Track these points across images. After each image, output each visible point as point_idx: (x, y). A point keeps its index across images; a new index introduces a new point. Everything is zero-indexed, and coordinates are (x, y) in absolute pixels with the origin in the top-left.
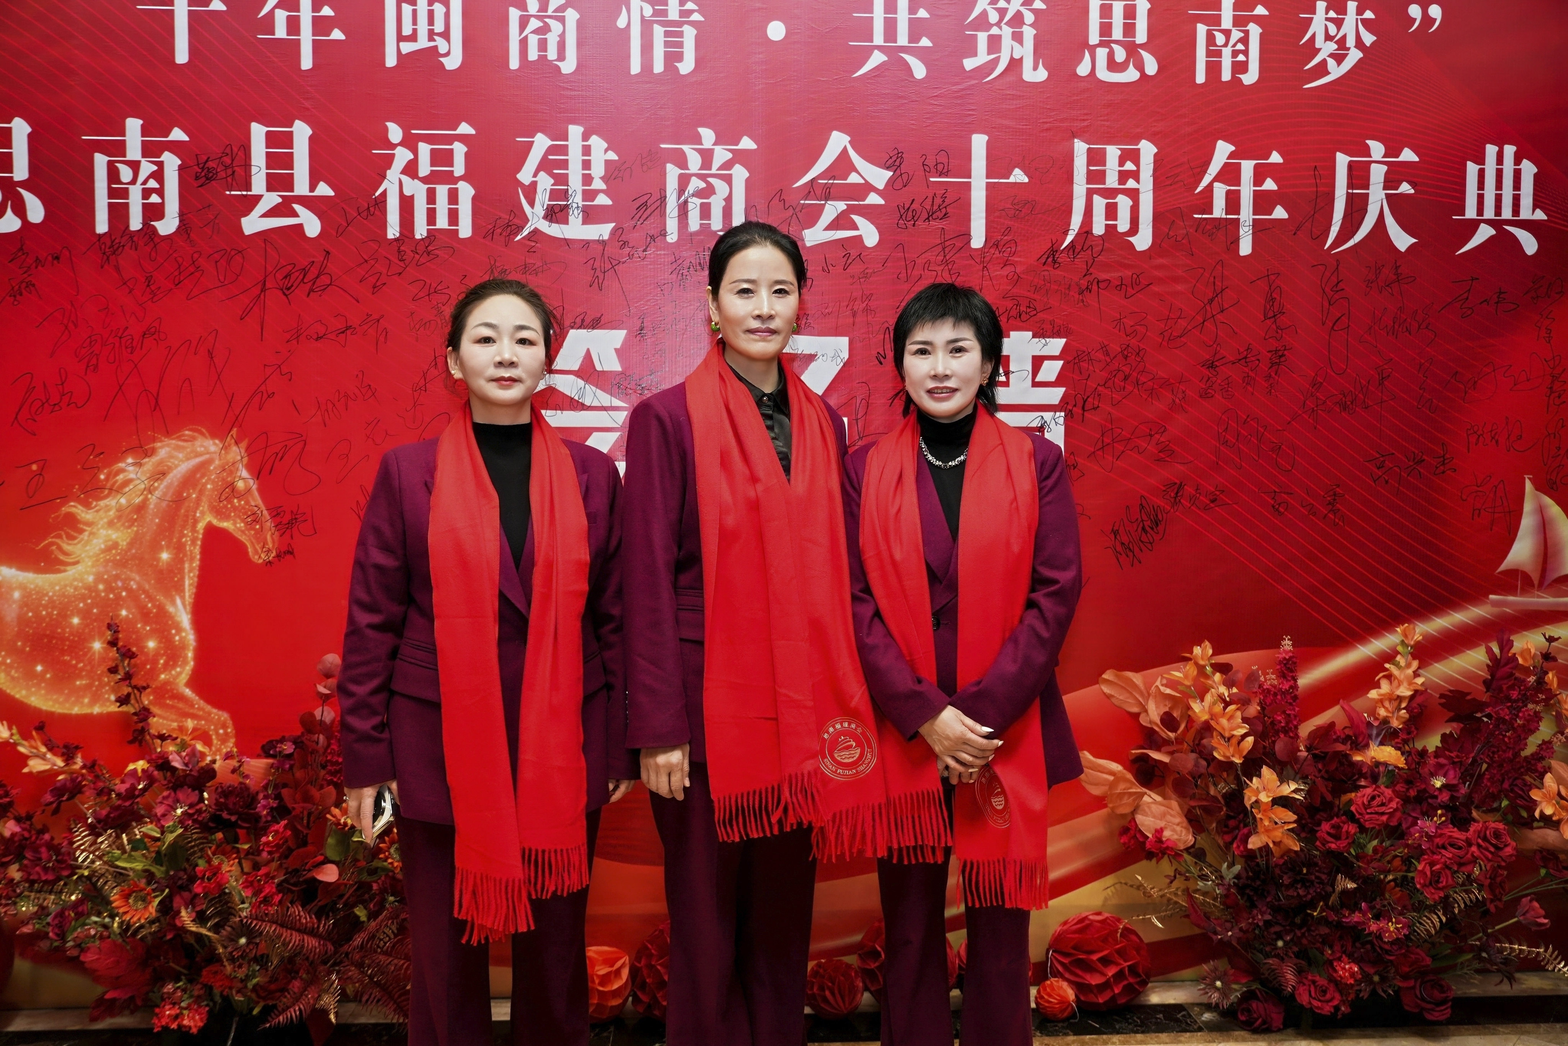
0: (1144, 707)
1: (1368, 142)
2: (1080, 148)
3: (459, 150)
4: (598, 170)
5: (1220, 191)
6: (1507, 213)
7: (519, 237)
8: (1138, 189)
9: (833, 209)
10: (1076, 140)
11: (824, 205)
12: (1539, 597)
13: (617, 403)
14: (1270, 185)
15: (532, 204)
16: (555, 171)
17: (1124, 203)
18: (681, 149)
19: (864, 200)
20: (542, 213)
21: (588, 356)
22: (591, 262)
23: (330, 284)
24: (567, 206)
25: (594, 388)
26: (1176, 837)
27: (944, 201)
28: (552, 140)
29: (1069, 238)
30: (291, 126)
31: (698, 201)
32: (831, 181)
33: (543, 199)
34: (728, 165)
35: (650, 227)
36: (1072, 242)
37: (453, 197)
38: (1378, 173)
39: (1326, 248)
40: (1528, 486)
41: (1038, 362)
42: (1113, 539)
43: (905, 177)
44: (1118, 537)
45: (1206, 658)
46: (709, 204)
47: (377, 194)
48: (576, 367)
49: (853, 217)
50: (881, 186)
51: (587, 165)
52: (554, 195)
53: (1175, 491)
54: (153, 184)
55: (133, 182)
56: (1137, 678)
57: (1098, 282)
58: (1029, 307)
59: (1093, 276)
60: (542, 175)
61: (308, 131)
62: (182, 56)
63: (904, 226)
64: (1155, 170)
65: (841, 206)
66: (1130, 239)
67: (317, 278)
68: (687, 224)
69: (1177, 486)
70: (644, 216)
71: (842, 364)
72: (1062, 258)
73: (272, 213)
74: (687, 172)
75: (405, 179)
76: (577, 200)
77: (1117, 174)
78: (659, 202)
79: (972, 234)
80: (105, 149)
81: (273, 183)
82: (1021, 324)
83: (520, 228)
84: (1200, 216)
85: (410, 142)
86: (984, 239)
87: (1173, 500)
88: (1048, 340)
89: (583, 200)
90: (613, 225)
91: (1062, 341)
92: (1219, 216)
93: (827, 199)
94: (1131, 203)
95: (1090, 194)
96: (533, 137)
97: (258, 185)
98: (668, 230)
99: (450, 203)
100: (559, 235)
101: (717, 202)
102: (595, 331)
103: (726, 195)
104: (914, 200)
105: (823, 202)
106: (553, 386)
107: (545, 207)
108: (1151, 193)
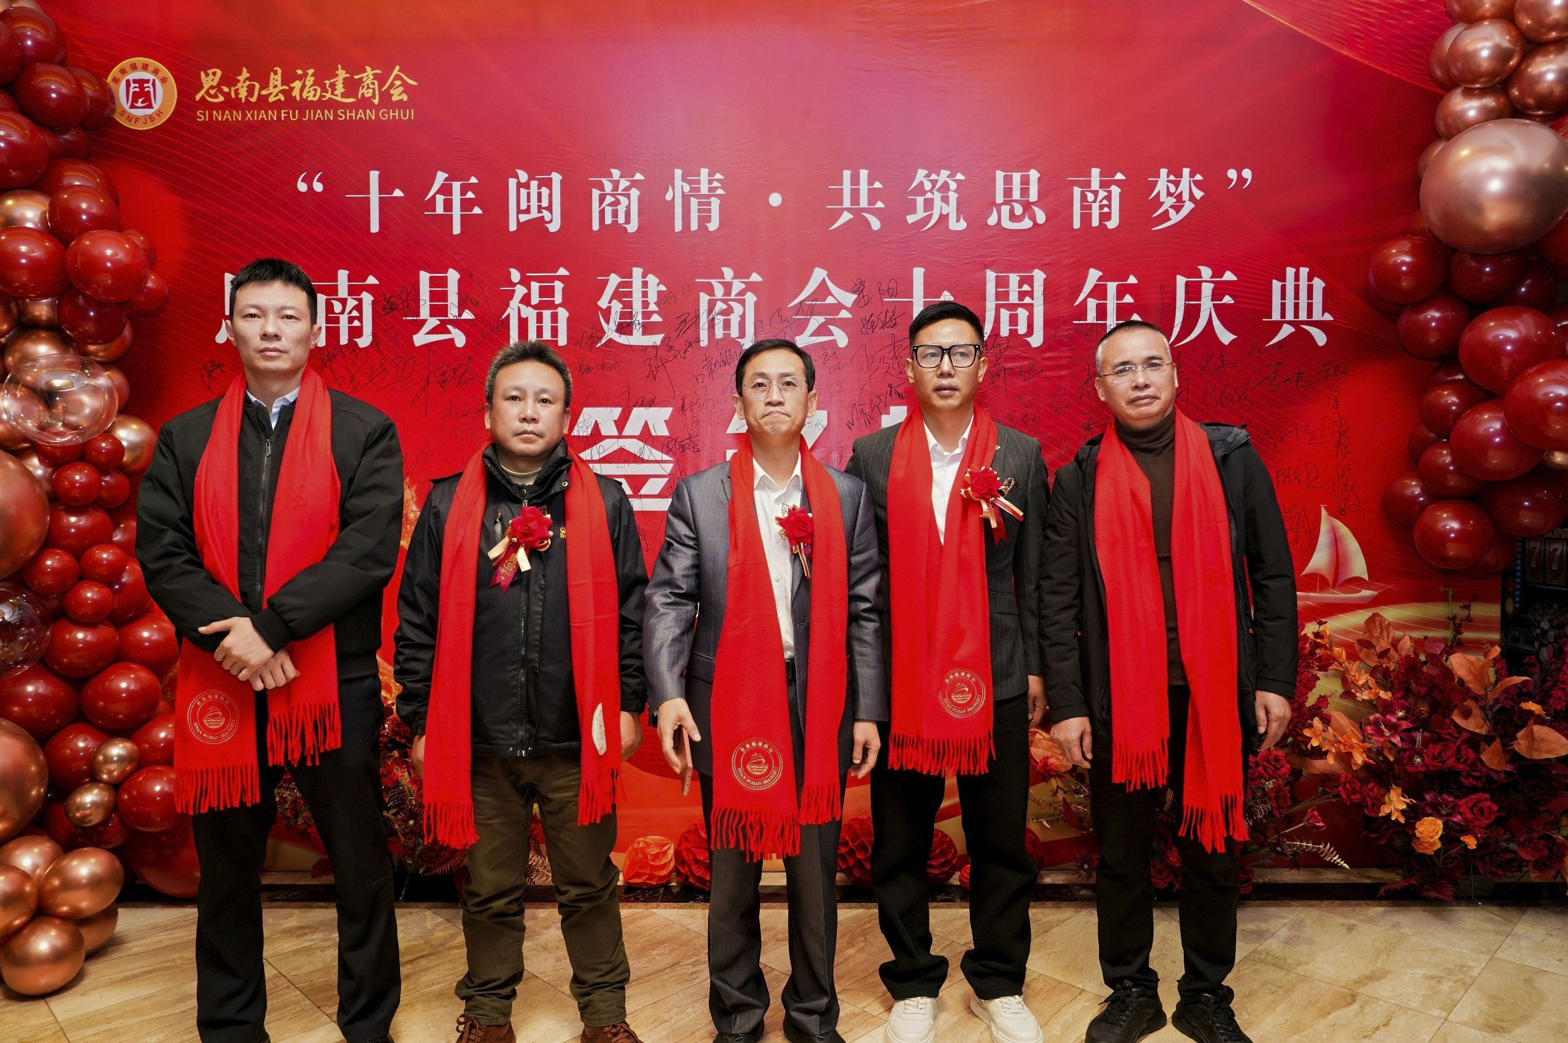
1: (1200, 267)
2: (991, 276)
3: (558, 286)
4: (653, 298)
5: (1092, 304)
6: (1303, 316)
7: (599, 345)
8: (1032, 304)
9: (816, 322)
10: (987, 271)
11: (809, 319)
12: (1333, 593)
13: (666, 457)
14: (1128, 299)
15: (608, 322)
16: (623, 299)
17: (1022, 314)
18: (710, 282)
19: (837, 315)
20: (615, 328)
21: (646, 426)
22: (648, 361)
23: (472, 380)
24: (631, 323)
25: (650, 448)
26: (1058, 763)
27: (894, 314)
28: (622, 278)
30: (446, 272)
31: (721, 318)
32: (814, 303)
33: (615, 318)
34: (742, 293)
35: (689, 336)
37: (554, 318)
38: (1207, 289)
40: (1324, 512)
43: (866, 298)
46: (729, 320)
47: (503, 317)
48: (638, 434)
49: (830, 326)
50: (849, 305)
51: (645, 294)
52: (623, 315)
54: (355, 313)
55: (343, 312)
57: (1005, 370)
59: (1001, 366)
60: (615, 302)
61: (458, 276)
62: (375, 228)
63: (866, 333)
64: (1044, 290)
65: (821, 319)
66: (1027, 339)
67: (463, 374)
68: (714, 334)
70: (685, 329)
71: (823, 429)
73: (433, 331)
74: (714, 298)
75: (522, 307)
76: (639, 318)
77: (1017, 293)
78: (695, 318)
80: (324, 290)
81: (434, 311)
83: (600, 338)
84: (1077, 322)
85: (525, 282)
89: (643, 319)
90: (663, 335)
92: (1091, 322)
93: (811, 315)
94: (1027, 313)
95: (998, 308)
96: (609, 276)
97: (425, 312)
98: (702, 338)
99: (552, 322)
100: (626, 343)
101: (735, 319)
102: (651, 409)
103: (741, 313)
104: (872, 314)
105: (809, 317)
106: (623, 447)
107: (617, 324)
108: (1042, 306)
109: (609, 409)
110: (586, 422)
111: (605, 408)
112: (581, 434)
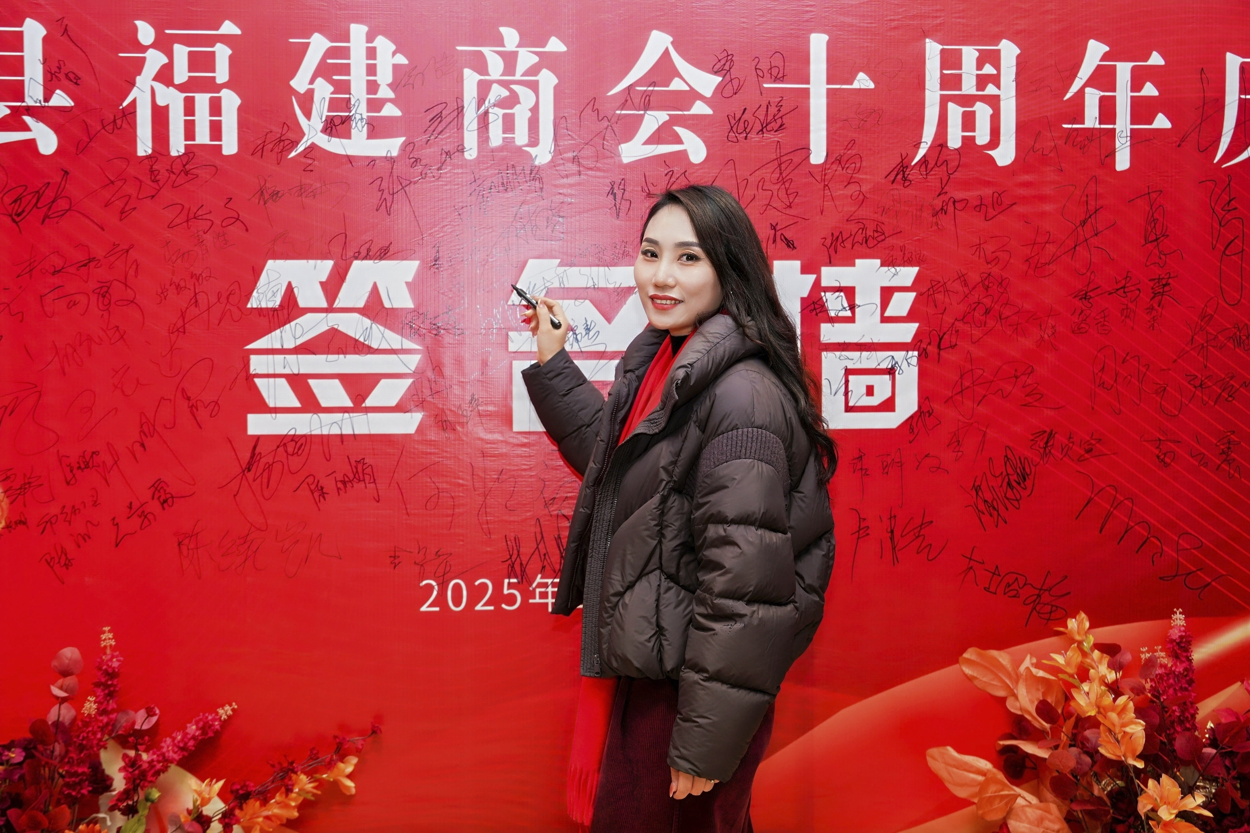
0: (1012, 690)
2: (933, 49)
3: (222, 53)
4: (385, 76)
5: (1092, 97)
7: (293, 154)
8: (999, 96)
9: (653, 120)
10: (927, 40)
11: (642, 116)
13: (408, 344)
14: (1149, 90)
15: (308, 115)
16: (335, 77)
17: (983, 111)
18: (480, 53)
19: (689, 110)
20: (320, 126)
22: (378, 182)
23: (69, 209)
24: (349, 118)
25: (382, 328)
27: (779, 110)
28: (332, 41)
29: (921, 152)
30: (21, 25)
31: (501, 112)
32: (651, 88)
33: (321, 109)
34: (534, 70)
35: (446, 141)
36: (924, 156)
37: (216, 107)
39: (1215, 161)
41: (887, 293)
42: (975, 496)
43: (735, 83)
44: (980, 493)
45: (1082, 632)
46: (513, 115)
47: (125, 104)
48: (361, 304)
49: (677, 129)
50: (708, 94)
51: (371, 70)
52: (334, 104)
53: (1045, 440)
56: (1003, 657)
57: (954, 202)
58: (877, 231)
59: (949, 195)
60: (320, 81)
61: (42, 31)
63: (735, 140)
64: (1018, 74)
65: (663, 116)
66: (990, 152)
67: (53, 202)
68: (488, 138)
69: (1046, 435)
70: (440, 129)
72: (913, 175)
74: (487, 78)
75: (159, 87)
76: (361, 110)
77: (974, 78)
78: (456, 113)
79: (812, 147)
82: (868, 251)
83: (294, 144)
84: (1070, 126)
85: (163, 44)
86: (825, 154)
87: (1042, 451)
88: (898, 268)
89: (368, 111)
90: (402, 139)
91: (915, 270)
92: (1092, 126)
93: (646, 110)
94: (990, 111)
95: (944, 101)
96: (309, 38)
98: (467, 145)
99: (211, 115)
100: (341, 152)
101: (521, 113)
102: (383, 262)
103: (532, 103)
104: (745, 109)
105: (642, 112)
106: (336, 327)
107: (324, 119)
108: (1014, 99)
109: (312, 262)
110: (272, 285)
111: (305, 261)
112: (264, 305)
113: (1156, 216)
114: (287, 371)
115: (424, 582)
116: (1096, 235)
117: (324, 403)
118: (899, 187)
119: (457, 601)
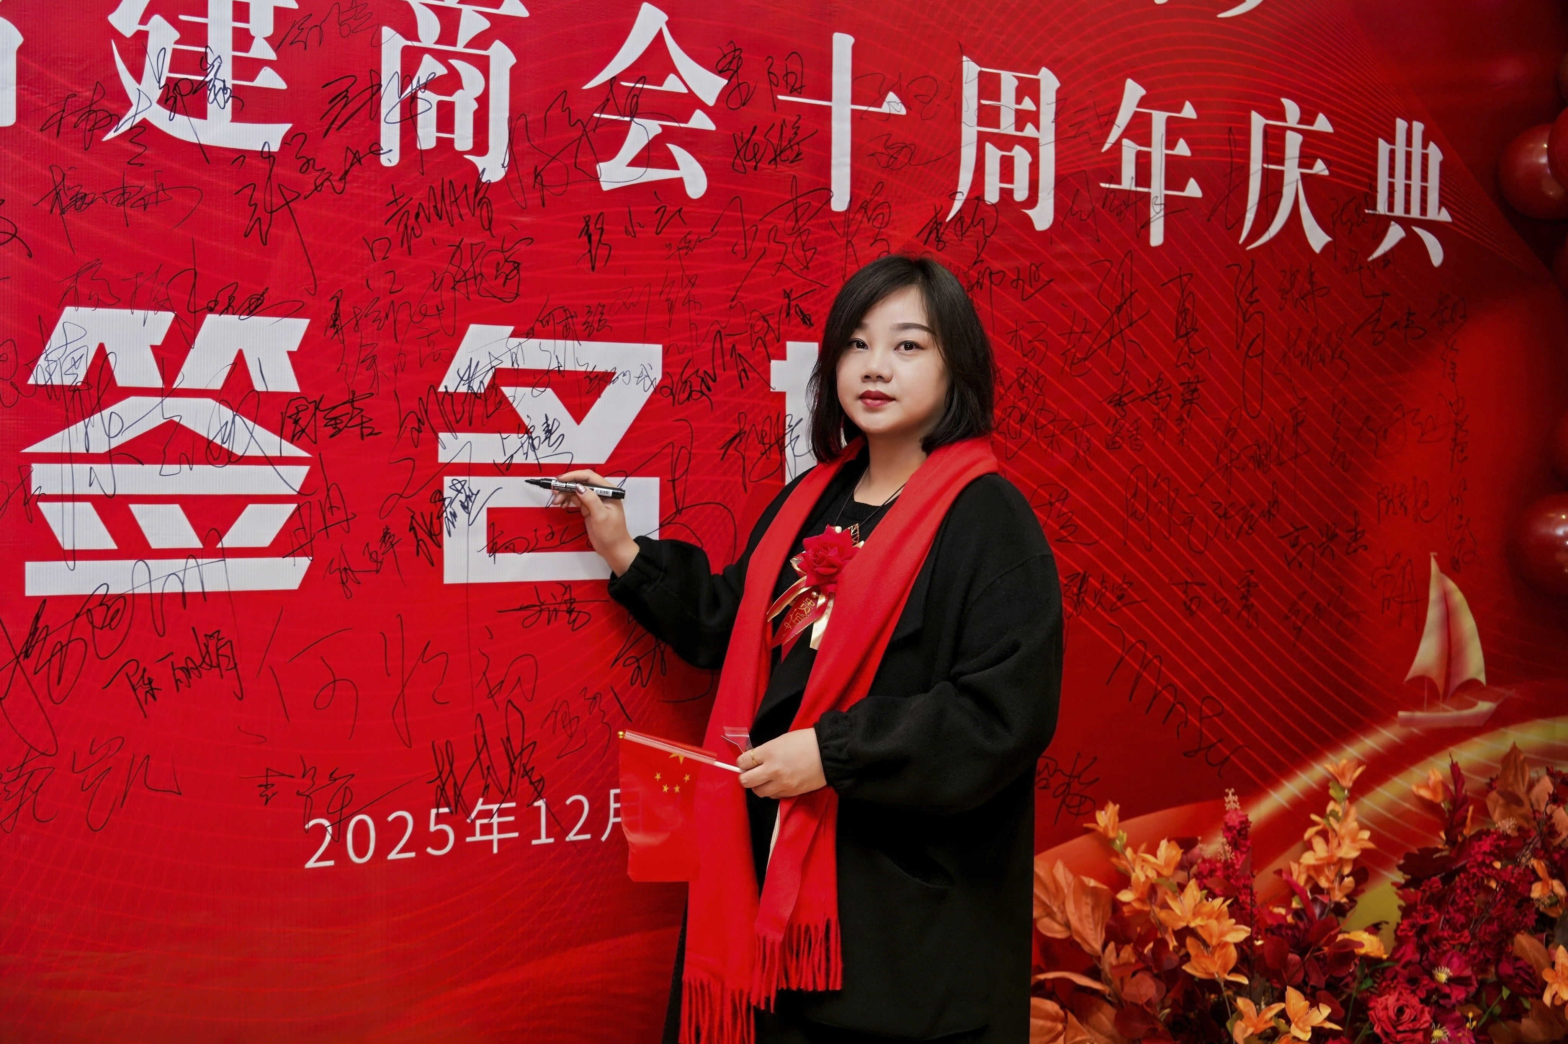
0: (1049, 908)
1: (1284, 101)
2: (970, 69)
4: (261, 24)
5: (1129, 151)
6: (1415, 209)
7: (111, 135)
8: (1036, 140)
9: (641, 132)
10: (964, 58)
11: (629, 123)
12: (1445, 710)
13: (291, 450)
14: (1182, 149)
15: (137, 74)
16: (183, 17)
17: (1021, 158)
18: (407, 5)
19: (686, 122)
20: (157, 93)
21: (239, 364)
22: (248, 191)
24: (204, 85)
25: (250, 424)
27: (796, 133)
29: (957, 205)
31: (435, 98)
32: (639, 86)
33: (158, 66)
34: (482, 40)
35: (352, 136)
36: (960, 211)
38: (1293, 143)
39: (1240, 242)
40: (1434, 566)
43: (744, 89)
45: (1116, 827)
46: (451, 104)
48: (217, 385)
49: (671, 146)
50: (710, 100)
51: (241, 12)
52: (179, 61)
53: (1078, 585)
57: (991, 274)
59: (985, 264)
60: (157, 20)
63: (742, 170)
64: (1057, 113)
65: (652, 128)
66: (1027, 211)
68: (415, 136)
69: (1080, 577)
70: (342, 117)
71: (652, 389)
72: (948, 236)
74: (416, 44)
76: (223, 74)
77: (1013, 114)
78: (368, 93)
79: (833, 189)
83: (115, 119)
84: (1107, 186)
86: (848, 198)
87: (1075, 598)
89: (235, 77)
90: (288, 126)
92: (1128, 188)
93: (633, 116)
94: (1029, 158)
95: (981, 140)
98: (385, 144)
100: (188, 137)
101: (464, 103)
102: (255, 319)
103: (479, 91)
104: (755, 128)
105: (627, 119)
106: (177, 419)
107: (163, 83)
108: (1053, 146)
109: (139, 314)
110: (70, 348)
111: (128, 312)
112: (57, 381)
113: (1187, 305)
114: (96, 491)
115: (312, 823)
116: (1131, 325)
117: (155, 543)
118: (931, 250)
119: (361, 849)
